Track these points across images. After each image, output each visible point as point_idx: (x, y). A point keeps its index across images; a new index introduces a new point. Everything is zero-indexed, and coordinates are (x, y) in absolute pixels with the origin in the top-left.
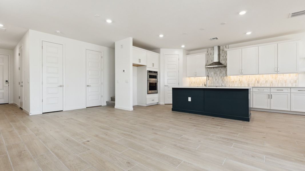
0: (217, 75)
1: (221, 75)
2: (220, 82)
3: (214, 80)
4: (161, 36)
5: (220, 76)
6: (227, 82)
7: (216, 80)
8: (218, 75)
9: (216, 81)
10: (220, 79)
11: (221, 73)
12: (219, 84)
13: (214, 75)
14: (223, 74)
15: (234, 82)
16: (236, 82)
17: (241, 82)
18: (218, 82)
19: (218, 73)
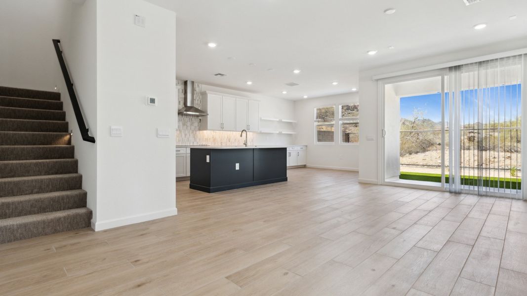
0: (187, 128)
1: (193, 127)
2: (191, 139)
3: (183, 135)
4: (212, 45)
5: (191, 129)
6: (200, 139)
7: (185, 135)
8: (189, 128)
9: (185, 137)
10: (191, 135)
11: (192, 124)
12: (190, 144)
13: (183, 127)
14: (196, 127)
15: (207, 139)
16: (210, 139)
17: (214, 140)
18: (188, 139)
19: (189, 124)
